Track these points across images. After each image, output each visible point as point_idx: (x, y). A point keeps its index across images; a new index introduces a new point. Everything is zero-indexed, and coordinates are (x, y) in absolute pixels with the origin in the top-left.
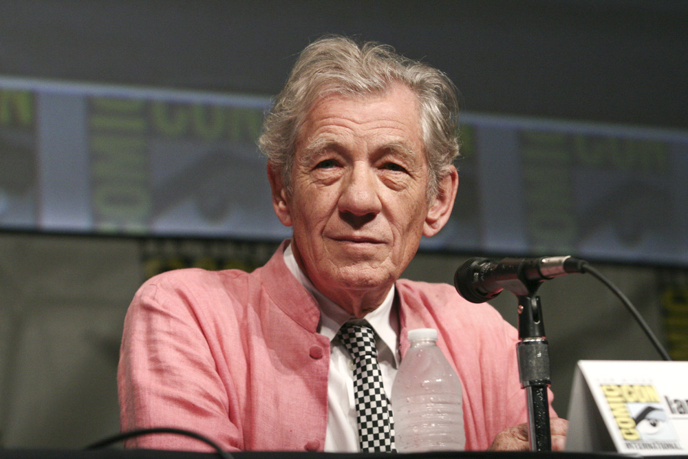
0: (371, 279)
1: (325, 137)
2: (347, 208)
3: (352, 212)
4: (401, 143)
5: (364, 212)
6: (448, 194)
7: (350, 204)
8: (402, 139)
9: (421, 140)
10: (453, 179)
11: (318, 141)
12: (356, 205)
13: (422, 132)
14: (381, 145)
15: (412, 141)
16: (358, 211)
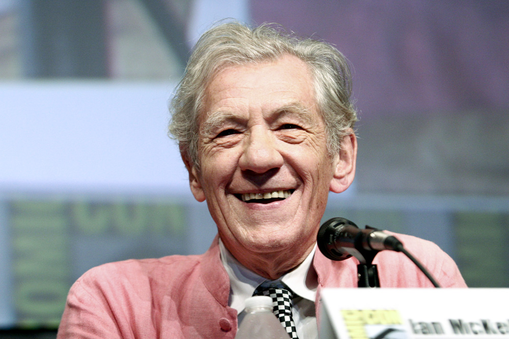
0: (283, 239)
1: (223, 111)
2: (249, 167)
3: (253, 170)
4: (294, 104)
5: (265, 168)
6: (349, 155)
7: (251, 163)
8: (295, 101)
9: (314, 100)
10: (352, 140)
11: (216, 115)
12: (256, 163)
13: (315, 92)
14: (275, 110)
15: (304, 101)
16: (260, 168)
